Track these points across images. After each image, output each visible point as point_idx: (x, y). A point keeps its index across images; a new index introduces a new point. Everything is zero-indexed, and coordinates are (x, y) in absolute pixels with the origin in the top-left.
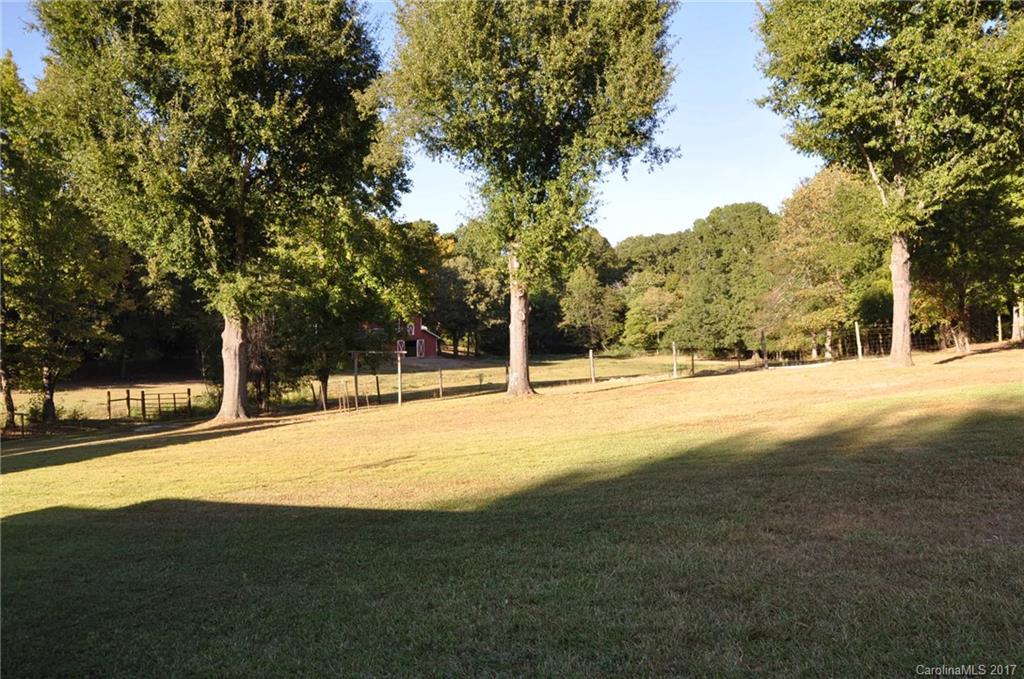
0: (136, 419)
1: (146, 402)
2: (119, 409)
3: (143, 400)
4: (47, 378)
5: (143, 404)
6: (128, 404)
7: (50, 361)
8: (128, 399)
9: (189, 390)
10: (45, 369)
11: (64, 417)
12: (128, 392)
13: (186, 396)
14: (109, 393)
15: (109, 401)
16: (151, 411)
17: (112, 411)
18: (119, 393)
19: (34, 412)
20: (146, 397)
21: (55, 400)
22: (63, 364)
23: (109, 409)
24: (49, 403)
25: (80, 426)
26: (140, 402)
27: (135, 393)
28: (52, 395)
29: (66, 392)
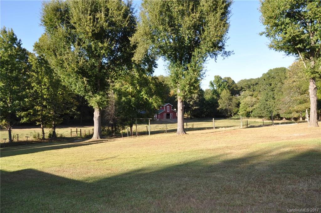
0: (79, 137)
1: (82, 132)
2: (74, 134)
3: (81, 132)
4: (54, 125)
5: (81, 133)
6: (77, 133)
7: (54, 119)
8: (77, 131)
9: (93, 129)
10: (53, 122)
11: (59, 136)
12: (77, 129)
13: (92, 131)
14: (71, 129)
15: (71, 132)
16: (83, 135)
17: (72, 135)
18: (74, 129)
19: (50, 135)
20: (81, 131)
21: (56, 131)
22: (58, 121)
23: (71, 134)
24: (54, 132)
25: (63, 139)
26: (80, 132)
27: (79, 129)
28: (55, 130)
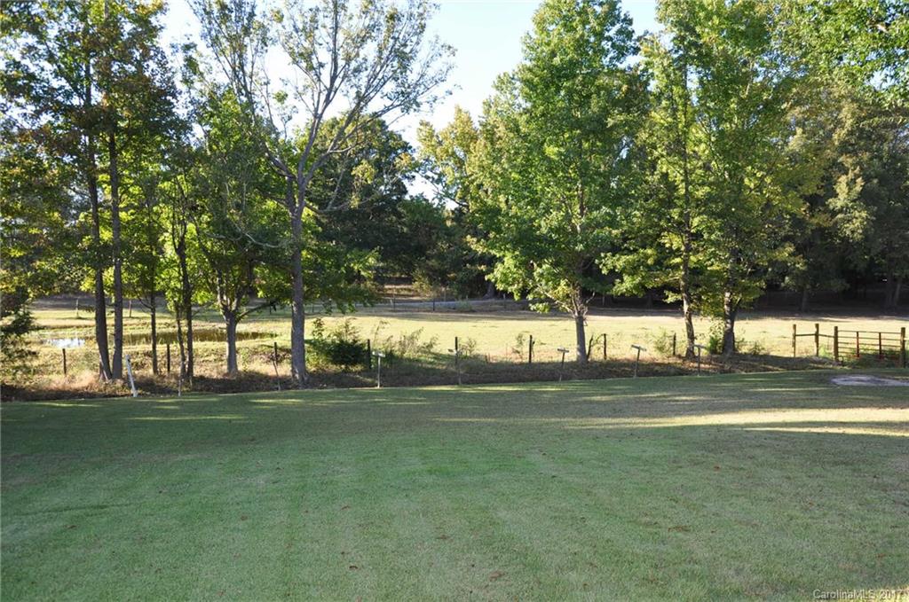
0: (824, 361)
1: (840, 340)
2: (806, 347)
3: (836, 337)
4: (730, 304)
5: (836, 343)
6: (817, 341)
7: (731, 284)
8: (817, 335)
9: (903, 330)
10: (727, 294)
11: (744, 350)
12: (817, 326)
13: (899, 337)
14: (795, 326)
15: (795, 336)
16: (844, 351)
17: (797, 346)
18: (806, 326)
19: (714, 342)
20: (839, 334)
21: (735, 331)
22: (745, 290)
23: (794, 345)
24: (729, 334)
25: (760, 361)
26: (833, 339)
27: (827, 326)
28: (732, 324)
29: (747, 321)
